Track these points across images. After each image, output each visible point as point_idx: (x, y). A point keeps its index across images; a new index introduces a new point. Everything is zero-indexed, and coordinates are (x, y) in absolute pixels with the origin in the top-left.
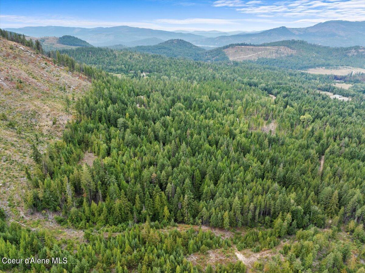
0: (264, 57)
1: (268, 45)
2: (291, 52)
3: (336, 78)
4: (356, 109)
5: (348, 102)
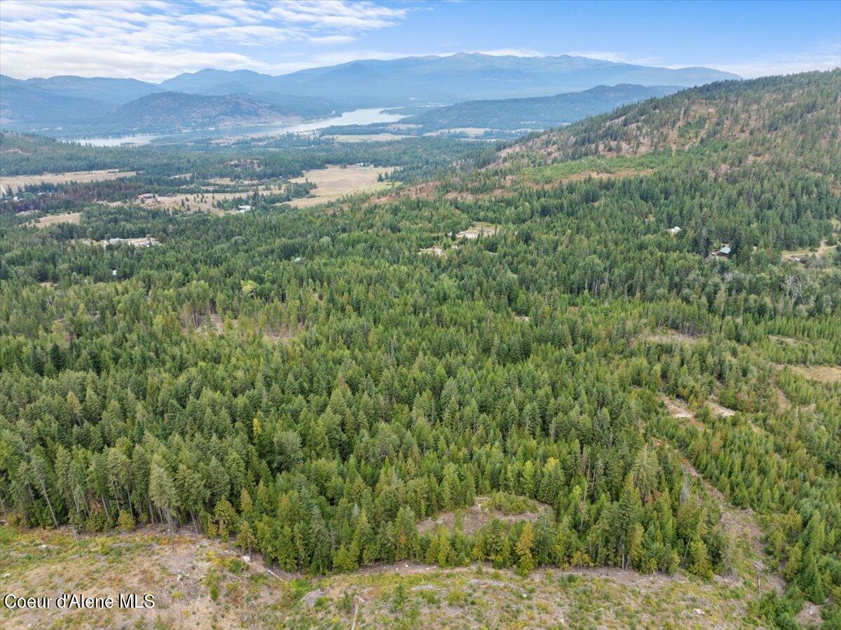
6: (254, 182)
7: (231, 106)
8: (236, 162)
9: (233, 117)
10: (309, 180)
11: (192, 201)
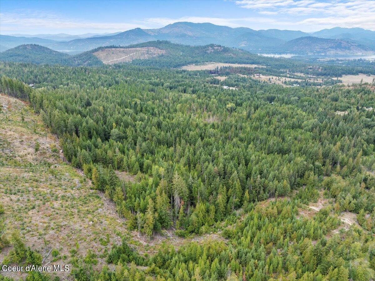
0: (137, 58)
2: (161, 52)
6: (314, 77)
7: (336, 44)
8: (311, 67)
9: (336, 49)
10: (339, 78)
11: (274, 79)
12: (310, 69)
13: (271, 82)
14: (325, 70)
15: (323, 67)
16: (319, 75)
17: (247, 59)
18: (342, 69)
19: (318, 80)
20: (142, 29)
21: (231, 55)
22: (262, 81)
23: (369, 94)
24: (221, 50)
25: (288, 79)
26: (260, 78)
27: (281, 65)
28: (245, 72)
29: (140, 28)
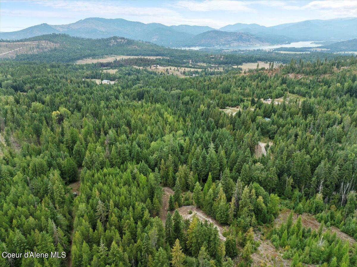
0: (23, 53)
1: (26, 40)
2: (54, 46)
3: (102, 65)
4: (123, 90)
5: (115, 84)
6: (215, 66)
7: (238, 37)
8: (213, 56)
9: (238, 42)
10: (239, 66)
11: (172, 69)
12: (213, 58)
13: (168, 74)
14: (227, 58)
15: (224, 56)
16: (220, 63)
17: (152, 51)
18: (242, 58)
19: (219, 69)
20: (48, 25)
21: (135, 48)
22: (159, 73)
23: (266, 81)
24: (125, 43)
25: (187, 69)
26: (157, 69)
27: (185, 56)
28: (141, 63)
29: (46, 24)
